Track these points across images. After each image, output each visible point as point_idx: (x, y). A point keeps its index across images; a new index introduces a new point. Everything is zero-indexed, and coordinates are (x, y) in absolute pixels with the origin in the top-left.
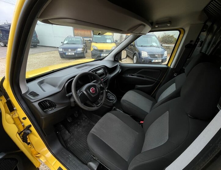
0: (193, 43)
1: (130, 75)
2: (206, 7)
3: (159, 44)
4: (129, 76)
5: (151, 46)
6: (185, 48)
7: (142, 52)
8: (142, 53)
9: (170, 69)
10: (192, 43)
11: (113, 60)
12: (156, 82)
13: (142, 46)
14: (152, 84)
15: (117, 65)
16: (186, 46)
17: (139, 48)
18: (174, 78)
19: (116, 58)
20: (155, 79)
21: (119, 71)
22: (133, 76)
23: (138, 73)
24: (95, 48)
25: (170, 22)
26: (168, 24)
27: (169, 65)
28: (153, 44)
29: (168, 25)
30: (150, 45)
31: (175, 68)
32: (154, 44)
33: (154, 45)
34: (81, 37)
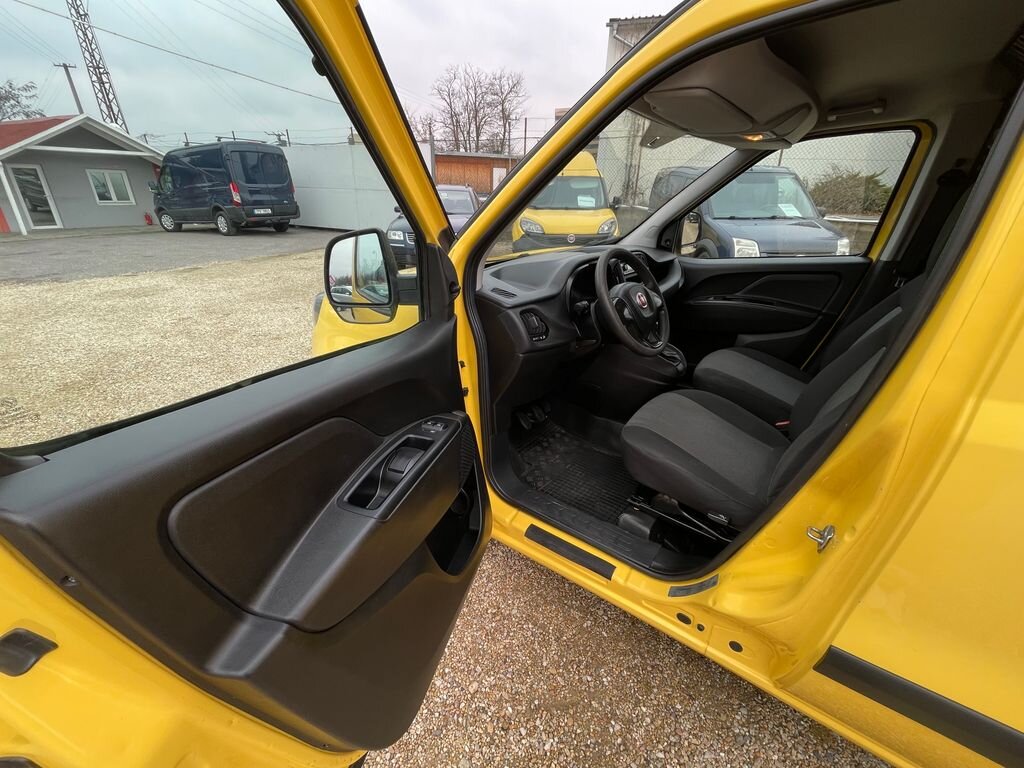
0: (966, 168)
1: (715, 299)
2: (1010, 45)
3: (810, 210)
4: (711, 301)
5: (773, 218)
6: (936, 187)
7: (735, 240)
8: (737, 248)
9: (880, 265)
10: (963, 168)
11: (654, 246)
12: (820, 318)
13: (732, 218)
14: (803, 327)
15: (672, 261)
16: (940, 178)
17: (723, 227)
18: (895, 293)
19: (664, 239)
20: (819, 309)
21: (678, 283)
22: (729, 300)
23: (750, 292)
24: (534, 230)
25: (882, 102)
26: (876, 107)
27: (874, 256)
28: (783, 209)
29: (876, 111)
30: (770, 215)
31: (899, 259)
32: (789, 210)
33: (788, 214)
34: (470, 189)
